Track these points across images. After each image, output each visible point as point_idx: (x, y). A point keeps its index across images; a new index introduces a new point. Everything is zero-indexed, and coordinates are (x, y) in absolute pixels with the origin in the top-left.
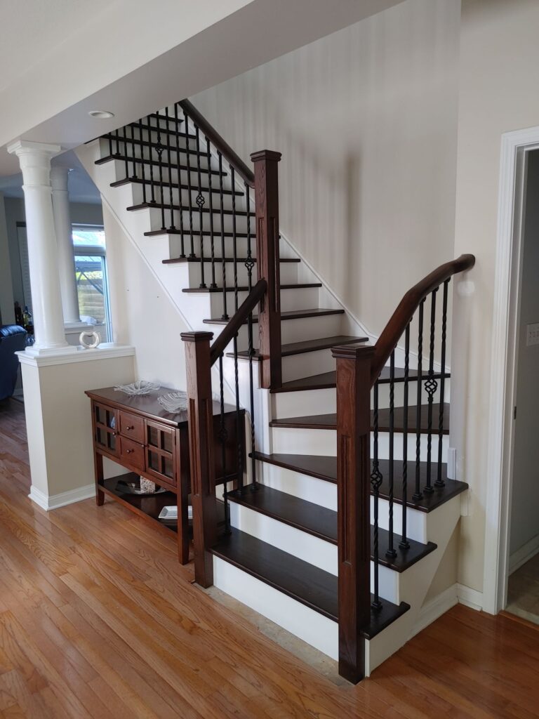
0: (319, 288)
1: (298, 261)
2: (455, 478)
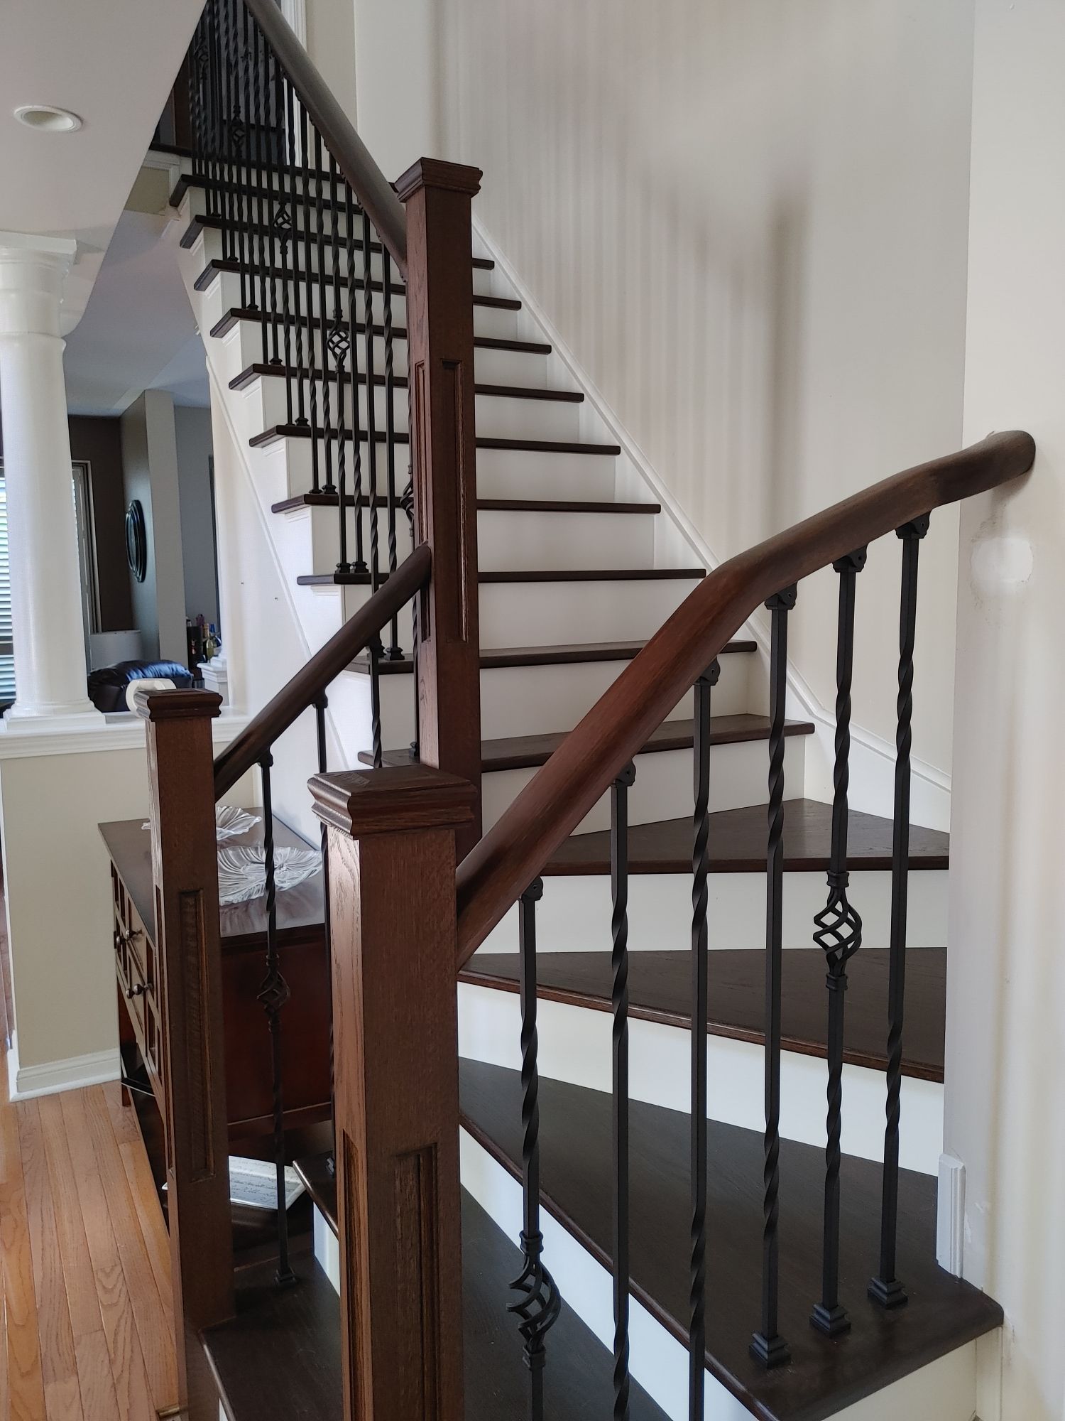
1: (655, 509)
2: (961, 1272)
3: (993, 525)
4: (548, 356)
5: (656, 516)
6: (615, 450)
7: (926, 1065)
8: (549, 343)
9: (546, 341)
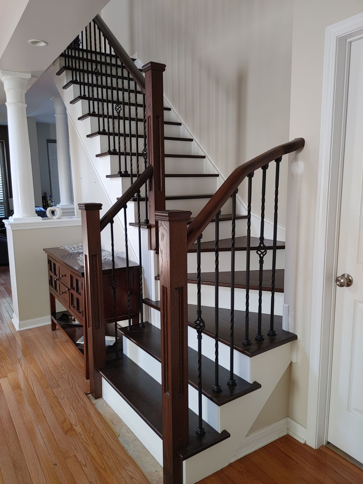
0: (217, 177)
1: (204, 157)
2: (288, 330)
3: (295, 159)
4: (170, 111)
5: (204, 159)
6: (192, 140)
7: (280, 289)
8: (170, 108)
9: (169, 107)
